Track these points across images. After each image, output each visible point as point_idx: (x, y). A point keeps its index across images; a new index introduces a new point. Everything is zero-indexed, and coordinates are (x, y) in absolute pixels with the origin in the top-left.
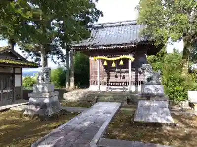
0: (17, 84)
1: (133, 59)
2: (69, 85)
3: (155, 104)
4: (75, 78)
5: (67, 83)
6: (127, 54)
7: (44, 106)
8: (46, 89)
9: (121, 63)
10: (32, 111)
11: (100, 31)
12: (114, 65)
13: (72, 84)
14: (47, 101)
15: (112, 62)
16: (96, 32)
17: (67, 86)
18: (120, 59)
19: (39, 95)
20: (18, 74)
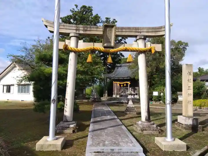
0: (84, 93)
1: (130, 83)
2: (105, 96)
3: (123, 98)
4: (108, 91)
5: (104, 94)
6: (128, 81)
7: (95, 99)
8: (95, 94)
9: (125, 85)
10: (91, 100)
11: (120, 68)
12: (122, 86)
13: (106, 95)
14: (96, 97)
15: (121, 84)
16: (118, 68)
17: (104, 96)
18: (125, 83)
19: (93, 95)
20: (85, 89)
